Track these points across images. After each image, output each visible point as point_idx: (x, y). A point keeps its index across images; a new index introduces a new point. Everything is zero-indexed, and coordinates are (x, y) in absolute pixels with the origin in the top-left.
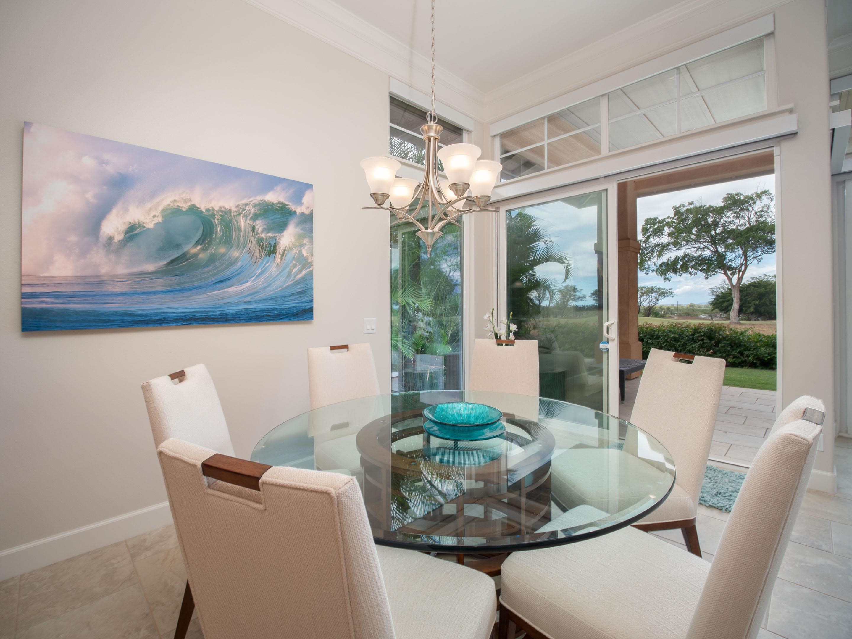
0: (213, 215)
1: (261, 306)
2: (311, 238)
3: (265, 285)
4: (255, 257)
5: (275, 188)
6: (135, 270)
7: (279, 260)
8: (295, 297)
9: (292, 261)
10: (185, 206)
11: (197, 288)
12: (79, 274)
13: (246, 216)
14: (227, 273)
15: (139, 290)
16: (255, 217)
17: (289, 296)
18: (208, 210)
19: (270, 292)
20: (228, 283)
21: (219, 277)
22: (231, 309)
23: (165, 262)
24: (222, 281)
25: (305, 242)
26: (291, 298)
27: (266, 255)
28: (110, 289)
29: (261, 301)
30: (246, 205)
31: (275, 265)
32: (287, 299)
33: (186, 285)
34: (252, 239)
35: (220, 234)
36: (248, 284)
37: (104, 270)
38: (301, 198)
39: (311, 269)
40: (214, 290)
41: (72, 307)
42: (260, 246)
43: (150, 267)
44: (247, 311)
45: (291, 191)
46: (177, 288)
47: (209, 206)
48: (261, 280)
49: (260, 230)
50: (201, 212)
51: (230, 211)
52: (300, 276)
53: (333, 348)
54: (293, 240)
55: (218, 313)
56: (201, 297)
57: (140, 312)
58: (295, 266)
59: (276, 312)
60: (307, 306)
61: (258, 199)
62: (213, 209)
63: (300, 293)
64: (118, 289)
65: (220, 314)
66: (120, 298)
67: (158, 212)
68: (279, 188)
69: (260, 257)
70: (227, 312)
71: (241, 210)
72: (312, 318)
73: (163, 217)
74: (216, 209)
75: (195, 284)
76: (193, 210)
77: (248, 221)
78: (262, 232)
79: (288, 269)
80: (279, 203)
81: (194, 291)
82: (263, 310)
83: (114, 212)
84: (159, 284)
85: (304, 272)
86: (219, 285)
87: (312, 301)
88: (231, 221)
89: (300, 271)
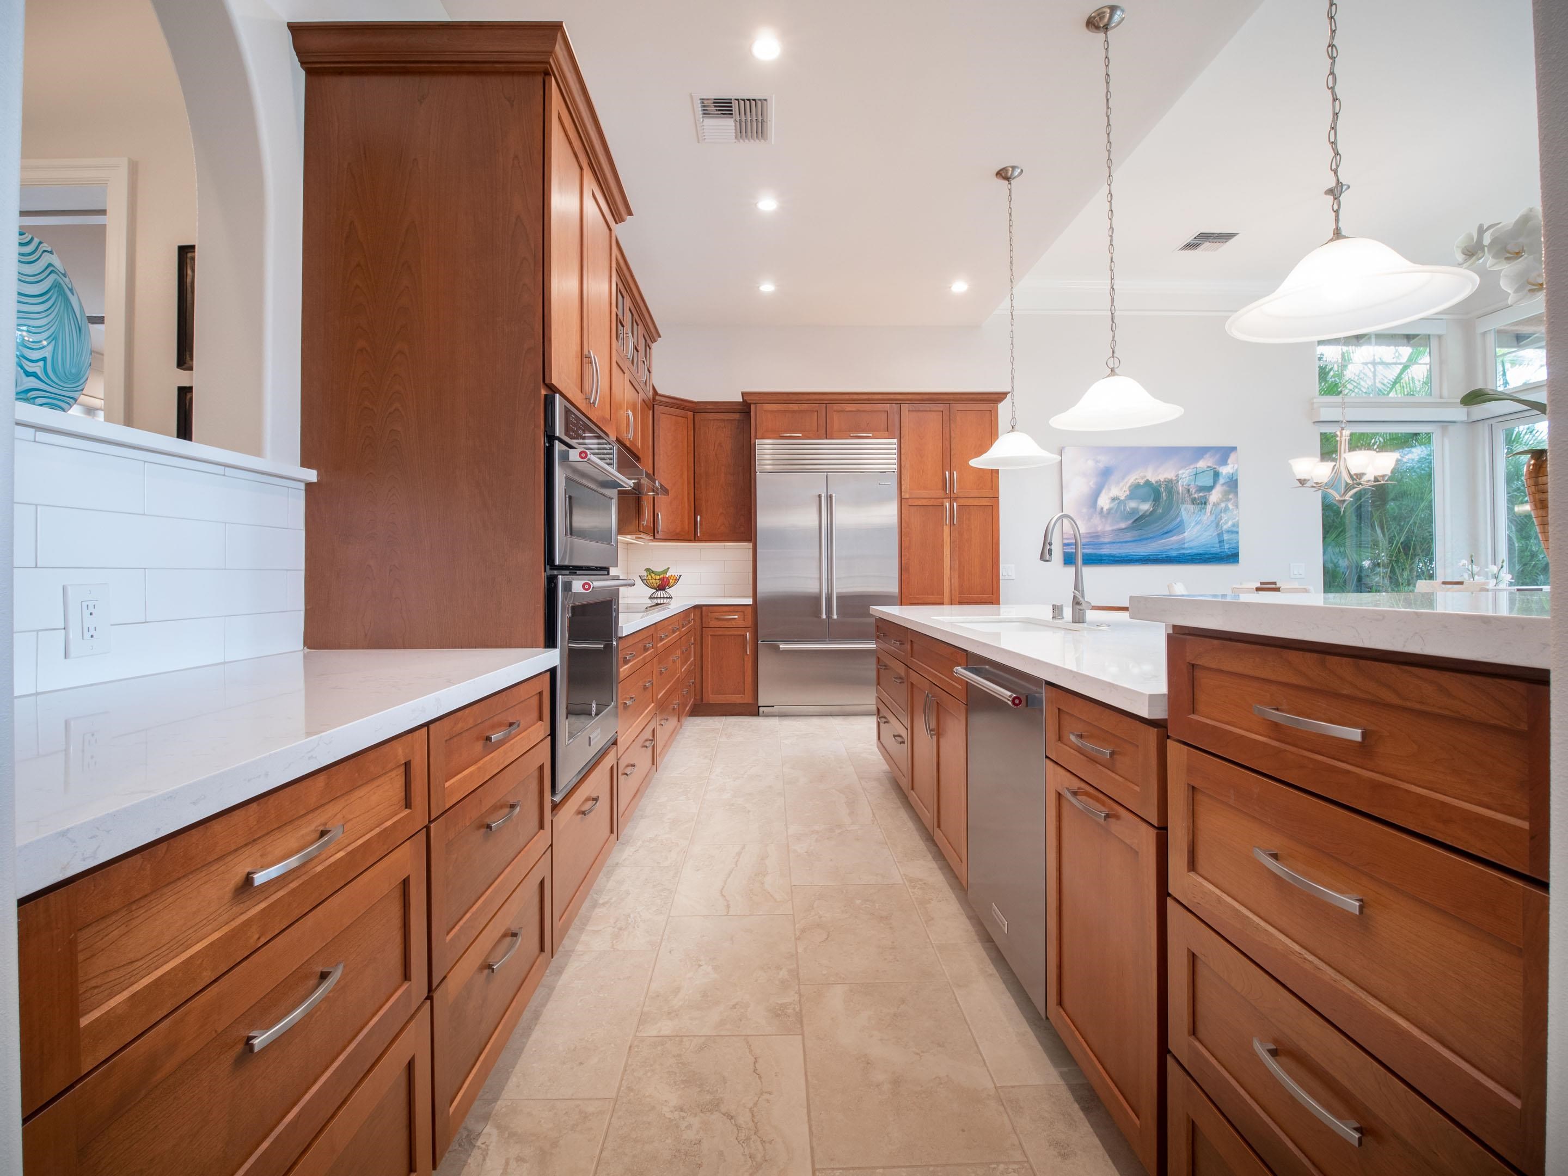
0: (1160, 485)
1: (1195, 551)
2: (1236, 493)
3: (1198, 534)
4: (1190, 512)
5: (1205, 456)
6: (1115, 527)
7: (1209, 513)
8: (1223, 544)
9: (1219, 514)
10: (1142, 482)
11: (1151, 538)
12: (1090, 531)
13: (1183, 483)
14: (1170, 527)
15: (1118, 540)
17: (1217, 543)
18: (1157, 482)
19: (1202, 540)
20: (1170, 534)
21: (1165, 530)
22: (1173, 554)
23: (1131, 521)
24: (1166, 533)
25: (1230, 498)
26: (1219, 544)
28: (1102, 540)
29: (1196, 547)
30: (1183, 474)
31: (1206, 517)
32: (1215, 545)
33: (1144, 536)
34: (1188, 499)
35: (1165, 498)
36: (1185, 535)
37: (1099, 528)
38: (1227, 460)
39: (1236, 519)
40: (1162, 539)
42: (1193, 503)
43: (1123, 525)
44: (1185, 555)
45: (1218, 456)
46: (1139, 538)
47: (1157, 479)
48: (1196, 531)
49: (1193, 491)
50: (1153, 484)
51: (1171, 480)
52: (1226, 526)
54: (1220, 497)
55: (1164, 556)
56: (1154, 544)
57: (1118, 555)
58: (1222, 518)
59: (1207, 556)
60: (1234, 551)
61: (1191, 467)
62: (1160, 481)
63: (1227, 540)
64: (1106, 540)
65: (1166, 557)
66: (1108, 545)
67: (1126, 488)
68: (1208, 455)
69: (1194, 513)
70: (1171, 555)
71: (1179, 478)
72: (1238, 562)
73: (1130, 491)
74: (1162, 480)
75: (1150, 535)
76: (1148, 483)
77: (1185, 486)
78: (1195, 493)
79: (1216, 521)
80: (1208, 467)
81: (1149, 541)
82: (1197, 555)
83: (1104, 491)
84: (1129, 536)
85: (1230, 523)
86: (1165, 536)
87: (1238, 547)
88: (1172, 487)
89: (1227, 522)
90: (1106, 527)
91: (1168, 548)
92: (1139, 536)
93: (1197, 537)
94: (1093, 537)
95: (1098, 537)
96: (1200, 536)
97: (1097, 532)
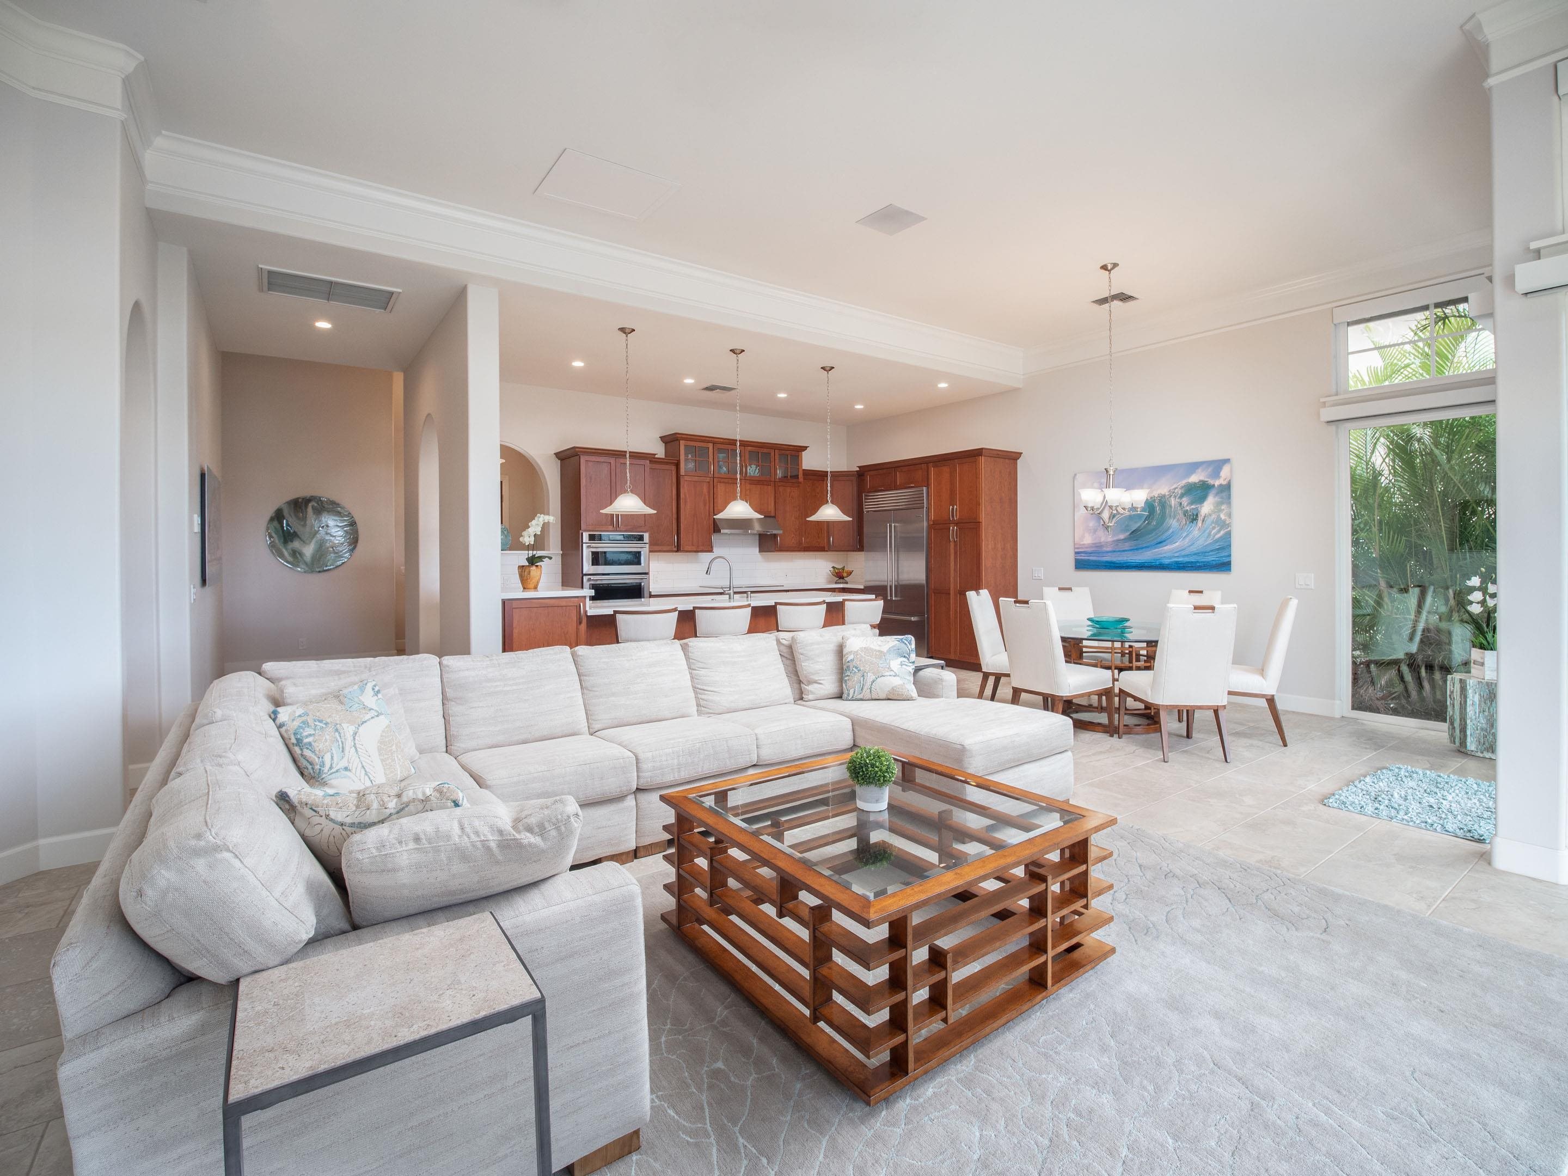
0: (1154, 500)
1: (1187, 559)
2: (1229, 504)
4: (1182, 524)
5: (1197, 471)
6: (1115, 539)
7: (1200, 525)
8: (1214, 553)
9: (1211, 525)
11: (1146, 547)
12: (1094, 542)
13: (1175, 497)
14: (1164, 537)
15: (1117, 549)
16: (1182, 496)
17: (1209, 552)
18: (1151, 498)
19: (1194, 549)
20: (1164, 544)
21: (1159, 540)
22: (1166, 561)
23: (1129, 533)
24: (1160, 543)
25: (1222, 508)
26: (1210, 553)
27: (1190, 522)
28: (1105, 549)
29: (1187, 556)
30: (1175, 489)
31: (1197, 529)
32: (1207, 554)
33: (1140, 546)
34: (1180, 512)
35: (1158, 512)
36: (1177, 544)
37: (1102, 539)
38: (1219, 473)
39: (1229, 529)
40: (1155, 548)
41: (1091, 558)
42: (1185, 516)
43: (1122, 537)
44: (1177, 563)
45: (1210, 469)
46: (1135, 548)
47: (1152, 495)
48: (1187, 540)
49: (1186, 504)
51: (1164, 496)
52: (1217, 536)
54: (1212, 508)
56: (1148, 553)
57: (1118, 562)
58: (1214, 528)
59: (1199, 564)
60: (1226, 560)
61: (1184, 482)
62: (1154, 497)
63: (1218, 549)
64: (1109, 549)
65: (1159, 564)
66: (1110, 554)
68: (1200, 470)
69: (1186, 524)
70: (1164, 563)
71: (1172, 493)
72: (1231, 569)
74: (1156, 496)
75: (1145, 545)
77: (1177, 500)
78: (1187, 505)
79: (1207, 531)
80: (1200, 481)
81: (1144, 550)
82: (1189, 562)
84: (1127, 546)
85: (1222, 533)
86: (1159, 545)
87: (1230, 555)
88: (1165, 502)
89: (1219, 531)
90: (1106, 538)
91: (1162, 556)
92: (1136, 546)
93: (1189, 547)
94: (1097, 547)
95: (1101, 546)
96: (1191, 545)
97: (1100, 543)
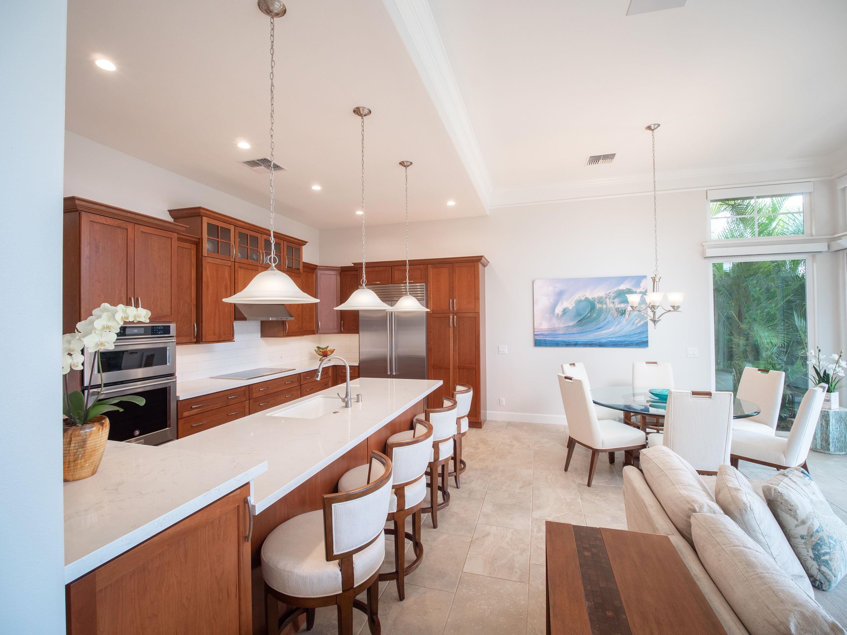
1: (618, 339)
3: (620, 329)
4: (614, 316)
5: (624, 282)
6: (566, 325)
7: (627, 317)
8: (636, 335)
9: (635, 317)
10: (583, 298)
11: (589, 331)
12: (549, 328)
13: (610, 298)
14: (602, 325)
15: (567, 333)
16: (614, 298)
17: (633, 335)
18: (592, 298)
19: (623, 333)
20: (602, 329)
21: (598, 326)
22: (604, 341)
23: (576, 321)
24: (599, 328)
25: (642, 306)
26: (635, 336)
27: (620, 315)
29: (618, 337)
30: (609, 293)
31: (625, 320)
32: (632, 336)
33: (585, 331)
36: (611, 329)
37: (556, 326)
38: (639, 284)
39: (646, 320)
40: (596, 332)
41: (548, 339)
42: (617, 311)
44: (611, 341)
45: (633, 282)
46: (581, 331)
47: (593, 297)
48: (618, 327)
50: (590, 299)
51: (602, 297)
52: (640, 324)
53: (647, 363)
55: (598, 342)
56: (590, 335)
57: (568, 341)
58: (637, 319)
59: (626, 343)
60: (645, 340)
61: (616, 289)
62: (595, 298)
63: (640, 333)
64: (561, 333)
65: (599, 343)
66: (562, 336)
67: (573, 303)
68: (626, 282)
69: (617, 316)
70: (602, 342)
71: (608, 296)
72: (647, 346)
73: (575, 304)
75: (588, 330)
77: (611, 300)
79: (632, 321)
80: (627, 289)
81: (587, 333)
82: (620, 341)
83: (559, 305)
84: (575, 330)
85: (642, 322)
86: (598, 330)
87: (647, 337)
89: (640, 322)
90: (560, 325)
91: (601, 337)
92: (581, 330)
93: (619, 331)
94: (552, 331)
95: (555, 330)
96: (621, 330)
97: (555, 328)
